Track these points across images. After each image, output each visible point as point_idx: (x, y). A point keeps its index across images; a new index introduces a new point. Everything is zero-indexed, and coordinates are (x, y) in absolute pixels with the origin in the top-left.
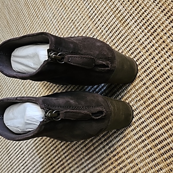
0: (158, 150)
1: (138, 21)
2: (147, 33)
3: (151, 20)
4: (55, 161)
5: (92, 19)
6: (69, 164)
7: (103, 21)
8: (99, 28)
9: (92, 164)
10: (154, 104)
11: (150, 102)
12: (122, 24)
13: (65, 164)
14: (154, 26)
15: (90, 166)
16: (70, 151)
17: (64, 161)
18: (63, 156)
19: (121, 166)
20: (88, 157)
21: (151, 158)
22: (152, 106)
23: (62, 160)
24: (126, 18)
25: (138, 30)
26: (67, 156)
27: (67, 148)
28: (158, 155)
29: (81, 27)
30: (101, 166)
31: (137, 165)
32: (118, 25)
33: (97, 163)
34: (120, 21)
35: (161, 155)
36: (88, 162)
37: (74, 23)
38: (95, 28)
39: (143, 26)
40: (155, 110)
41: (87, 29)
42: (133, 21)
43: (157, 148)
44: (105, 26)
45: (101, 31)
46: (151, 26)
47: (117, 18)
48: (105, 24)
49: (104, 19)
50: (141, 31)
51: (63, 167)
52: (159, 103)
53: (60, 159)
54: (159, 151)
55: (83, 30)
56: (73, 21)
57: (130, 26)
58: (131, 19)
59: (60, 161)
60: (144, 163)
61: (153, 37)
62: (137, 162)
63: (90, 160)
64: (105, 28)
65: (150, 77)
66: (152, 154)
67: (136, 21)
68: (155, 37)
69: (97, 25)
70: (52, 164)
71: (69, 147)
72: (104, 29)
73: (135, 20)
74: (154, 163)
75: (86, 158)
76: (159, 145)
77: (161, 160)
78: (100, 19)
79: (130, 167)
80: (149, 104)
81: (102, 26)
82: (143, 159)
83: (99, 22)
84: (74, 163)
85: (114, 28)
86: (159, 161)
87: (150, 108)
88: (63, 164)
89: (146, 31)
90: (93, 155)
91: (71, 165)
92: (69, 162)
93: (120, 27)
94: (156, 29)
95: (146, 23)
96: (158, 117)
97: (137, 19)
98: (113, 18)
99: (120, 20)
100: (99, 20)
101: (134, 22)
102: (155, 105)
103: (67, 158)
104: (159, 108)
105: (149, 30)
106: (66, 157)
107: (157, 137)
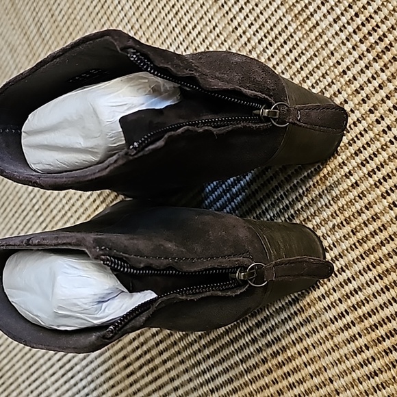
0: (385, 351)
1: (343, 18)
2: (365, 53)
3: (377, 18)
4: (134, 351)
5: (223, 6)
6: (165, 362)
7: (250, 12)
8: (240, 31)
9: (220, 368)
10: (378, 239)
11: (368, 233)
12: (301, 24)
13: (157, 361)
14: (384, 35)
15: (215, 371)
17: (154, 352)
18: (152, 342)
19: (291, 380)
20: (212, 349)
21: (366, 370)
22: (373, 242)
23: (149, 351)
24: (312, 10)
25: (343, 43)
26: (161, 341)
28: (383, 364)
29: (195, 26)
30: (242, 375)
31: (332, 382)
32: (289, 27)
33: (232, 367)
34: (295, 16)
35: (391, 366)
36: (211, 361)
37: (177, 13)
38: (231, 30)
39: (355, 32)
40: (379, 254)
41: (211, 32)
42: (330, 18)
43: (380, 347)
44: (256, 26)
45: (246, 40)
46: (376, 36)
47: (288, 7)
48: (255, 20)
49: (253, 9)
50: (349, 45)
51: (151, 366)
52: (390, 237)
53: (145, 348)
54: (387, 354)
55: (199, 33)
56: (173, 6)
57: (321, 31)
58: (325, 11)
59: (145, 353)
60: (348, 379)
61: (382, 64)
62: (331, 376)
63: (216, 358)
64: (257, 31)
65: (370, 169)
66: (368, 360)
67: (338, 18)
68: (385, 65)
69: (235, 23)
70: (124, 358)
72: (254, 35)
73: (335, 17)
74: (373, 382)
75: (207, 352)
76: (387, 340)
77: (391, 377)
78: (242, 8)
79: (313, 384)
80: (367, 236)
81: (250, 27)
82: (345, 368)
83: (242, 16)
84: (177, 360)
85: (280, 34)
86: (387, 379)
87: (367, 248)
88: (152, 359)
89: (363, 47)
90: (222, 348)
91: (169, 364)
92: (165, 356)
93: (295, 33)
94: (391, 45)
95: (363, 24)
96: (387, 270)
97: (339, 13)
98: (278, 7)
99: (297, 12)
100: (240, 11)
101: (332, 20)
102: (382, 242)
103: (161, 347)
104: (391, 250)
105: (371, 46)
106: (157, 344)
107: (383, 320)
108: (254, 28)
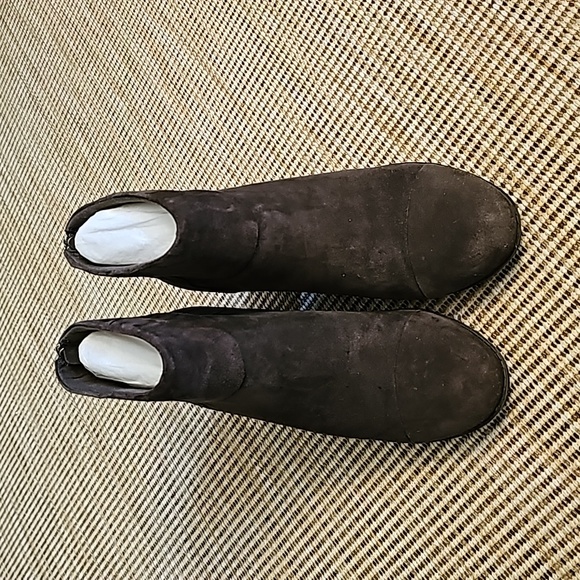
0: (528, 424)
1: (433, 127)
2: (459, 155)
3: (464, 122)
4: (277, 508)
5: (319, 134)
6: (314, 508)
7: (347, 136)
8: (340, 155)
9: (374, 494)
10: (501, 320)
11: (491, 316)
12: (396, 139)
13: (305, 510)
14: (472, 136)
15: (369, 499)
16: (312, 472)
17: (301, 501)
18: (297, 491)
19: (447, 482)
20: (362, 477)
21: (515, 448)
22: (498, 323)
23: (294, 501)
24: (404, 125)
25: (438, 149)
26: (307, 486)
27: (304, 468)
28: (529, 437)
29: (294, 158)
30: (397, 493)
31: (485, 470)
32: (386, 144)
33: (385, 490)
34: (390, 133)
35: (536, 437)
36: (363, 490)
37: (273, 149)
38: (330, 155)
39: (446, 138)
40: (505, 333)
41: (311, 160)
42: (422, 129)
43: (523, 422)
44: (354, 147)
45: (347, 162)
46: (465, 138)
47: (381, 125)
48: (353, 142)
49: (349, 133)
50: (443, 150)
51: (299, 517)
52: (512, 315)
53: (289, 500)
54: (530, 426)
55: (299, 164)
56: (269, 143)
57: (415, 142)
58: (417, 124)
59: (291, 505)
60: (500, 463)
61: (475, 161)
62: (483, 465)
63: (369, 485)
64: (356, 152)
66: (514, 437)
67: (429, 128)
68: (478, 162)
69: (334, 148)
70: (268, 519)
71: (307, 464)
72: (354, 156)
73: (426, 127)
74: (523, 458)
75: (357, 482)
76: (527, 413)
77: (538, 447)
78: (338, 133)
79: (468, 480)
80: (491, 320)
81: (348, 150)
82: (496, 453)
83: (339, 141)
84: (327, 501)
85: (379, 152)
86: (535, 450)
87: (493, 331)
88: (299, 510)
89: (456, 150)
90: (372, 472)
91: (320, 508)
92: (313, 502)
93: (392, 147)
94: (479, 143)
95: (452, 130)
96: (515, 347)
97: (429, 123)
98: (373, 127)
99: (390, 129)
100: (337, 136)
101: (424, 131)
102: (505, 322)
103: (307, 493)
104: (514, 327)
105: (463, 147)
106: (303, 491)
107: (521, 395)
108: (352, 150)
